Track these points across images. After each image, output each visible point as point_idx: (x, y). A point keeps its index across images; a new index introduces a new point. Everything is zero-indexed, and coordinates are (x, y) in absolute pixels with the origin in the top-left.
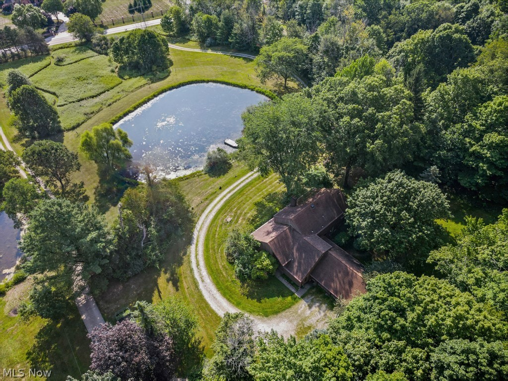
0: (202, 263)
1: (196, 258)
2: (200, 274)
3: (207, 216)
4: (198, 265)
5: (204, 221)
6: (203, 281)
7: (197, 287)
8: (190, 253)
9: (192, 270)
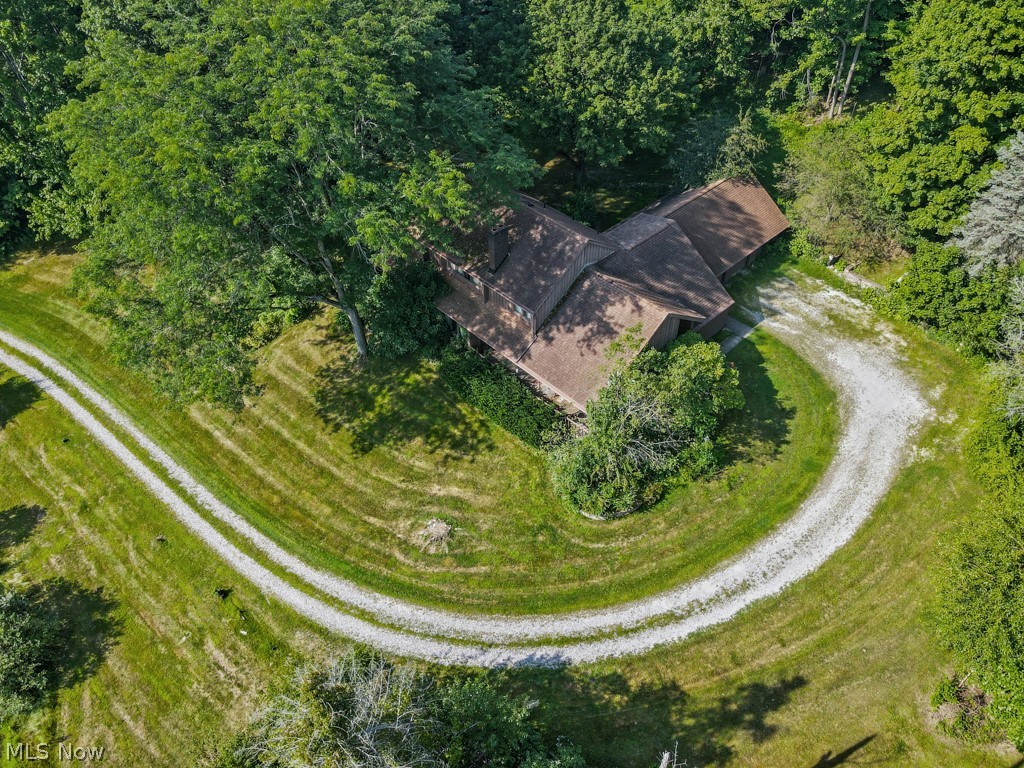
0: (660, 605)
1: (634, 631)
2: (715, 601)
3: (394, 627)
4: (671, 618)
5: (425, 636)
6: (745, 587)
7: (772, 605)
8: (611, 660)
9: (699, 638)
